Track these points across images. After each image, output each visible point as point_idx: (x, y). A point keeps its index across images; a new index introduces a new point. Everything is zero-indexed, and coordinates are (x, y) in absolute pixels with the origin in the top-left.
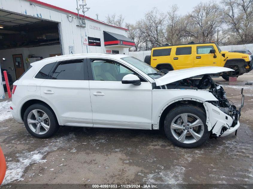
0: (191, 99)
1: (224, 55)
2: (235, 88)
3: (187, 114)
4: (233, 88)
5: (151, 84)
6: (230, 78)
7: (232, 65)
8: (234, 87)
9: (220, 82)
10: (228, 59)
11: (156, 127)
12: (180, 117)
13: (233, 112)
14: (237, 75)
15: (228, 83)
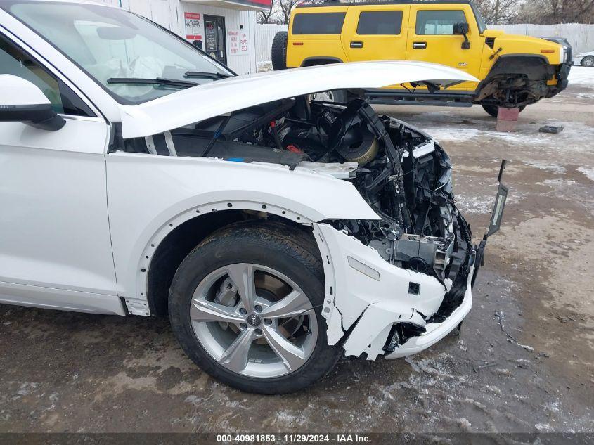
0: (264, 207)
1: (490, 42)
2: (507, 142)
3: (251, 267)
4: (504, 141)
5: (109, 128)
6: (501, 110)
7: (510, 74)
8: (509, 137)
9: (474, 121)
10: (500, 54)
11: (141, 309)
12: (226, 276)
13: (452, 259)
14: (521, 104)
15: (495, 123)
